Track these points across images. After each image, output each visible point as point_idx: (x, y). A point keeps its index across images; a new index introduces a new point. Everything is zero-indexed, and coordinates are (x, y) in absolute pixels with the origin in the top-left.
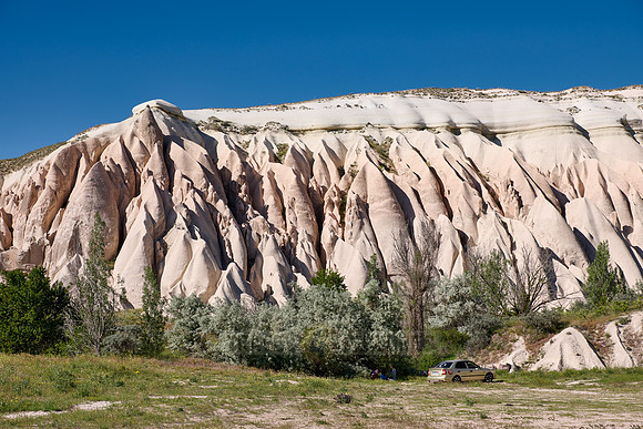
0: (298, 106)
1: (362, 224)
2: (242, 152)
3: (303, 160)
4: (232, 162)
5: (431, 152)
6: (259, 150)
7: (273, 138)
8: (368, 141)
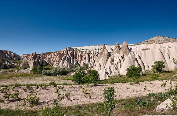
2: (77, 52)
3: (82, 53)
4: (74, 53)
5: (95, 52)
6: (78, 51)
7: (80, 50)
8: (89, 51)
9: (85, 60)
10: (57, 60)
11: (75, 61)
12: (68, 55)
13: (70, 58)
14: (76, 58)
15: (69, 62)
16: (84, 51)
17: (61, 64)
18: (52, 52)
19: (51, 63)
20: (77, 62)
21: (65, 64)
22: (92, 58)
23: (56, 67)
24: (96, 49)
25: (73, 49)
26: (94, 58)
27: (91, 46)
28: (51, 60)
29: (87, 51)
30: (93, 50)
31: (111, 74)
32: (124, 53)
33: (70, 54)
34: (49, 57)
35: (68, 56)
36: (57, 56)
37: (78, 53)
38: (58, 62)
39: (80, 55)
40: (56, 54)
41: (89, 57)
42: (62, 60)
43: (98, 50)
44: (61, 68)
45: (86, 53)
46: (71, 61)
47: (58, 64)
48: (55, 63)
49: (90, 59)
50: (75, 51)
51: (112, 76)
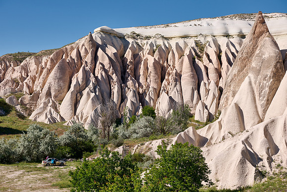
1: (176, 84)
2: (140, 48)
3: (164, 53)
4: (128, 55)
5: (224, 48)
6: (147, 48)
7: (155, 42)
8: (197, 43)
9: (178, 86)
10: (49, 88)
11: (130, 95)
12: (98, 66)
13: (109, 78)
14: (136, 77)
15: (103, 97)
16: (173, 43)
17: (65, 108)
18: (30, 55)
19: (22, 104)
20: (141, 97)
21: (87, 107)
22: (212, 75)
23: (46, 122)
24: (227, 36)
25: (122, 37)
26: (220, 76)
27: (204, 22)
28: (25, 89)
30: (215, 42)
31: (270, 160)
33: (106, 62)
34: (16, 75)
35: (99, 73)
36: (49, 71)
37: (145, 55)
38: (56, 97)
39: (156, 63)
40: (46, 64)
41: (197, 75)
42: (69, 87)
43: (238, 38)
44: (66, 124)
45: (181, 56)
46: (110, 94)
47: (52, 110)
48: (42, 105)
49: (202, 83)
50: (130, 46)
51: (277, 171)
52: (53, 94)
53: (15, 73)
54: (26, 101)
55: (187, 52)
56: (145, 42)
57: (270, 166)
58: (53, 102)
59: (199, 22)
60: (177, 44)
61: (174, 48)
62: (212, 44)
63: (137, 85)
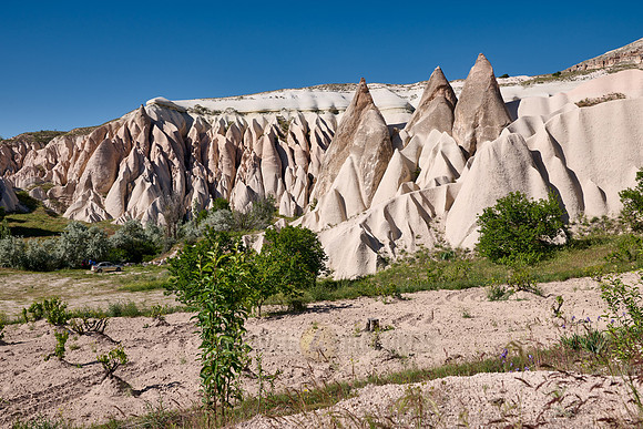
0: (249, 97)
1: (255, 171)
2: (208, 126)
3: (239, 132)
5: (313, 126)
6: (216, 126)
7: (227, 118)
8: (279, 119)
9: (257, 172)
10: (90, 177)
11: (197, 185)
12: (154, 149)
13: (169, 163)
14: (204, 162)
15: (162, 186)
16: (249, 120)
17: (112, 202)
18: (58, 134)
19: (52, 197)
20: (211, 188)
21: (141, 201)
22: (299, 159)
23: (87, 220)
24: (316, 111)
25: (183, 112)
26: (309, 160)
27: (288, 93)
28: (55, 178)
29: (266, 121)
30: (302, 118)
31: (393, 246)
32: (475, 126)
33: (165, 143)
35: (155, 157)
36: (88, 155)
37: (214, 134)
38: (98, 188)
39: (228, 144)
40: (83, 145)
41: (281, 159)
42: (117, 176)
43: (330, 114)
44: (114, 222)
45: (260, 136)
46: (171, 183)
47: (95, 205)
48: (80, 199)
49: (287, 169)
50: (195, 123)
51: (402, 257)
52: (95, 184)
53: (38, 158)
54: (58, 194)
55: (267, 131)
56: (214, 117)
57: (393, 252)
58: (95, 194)
59: (281, 94)
60: (254, 120)
61: (251, 125)
62: (298, 121)
63: (205, 172)
